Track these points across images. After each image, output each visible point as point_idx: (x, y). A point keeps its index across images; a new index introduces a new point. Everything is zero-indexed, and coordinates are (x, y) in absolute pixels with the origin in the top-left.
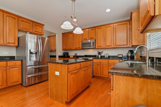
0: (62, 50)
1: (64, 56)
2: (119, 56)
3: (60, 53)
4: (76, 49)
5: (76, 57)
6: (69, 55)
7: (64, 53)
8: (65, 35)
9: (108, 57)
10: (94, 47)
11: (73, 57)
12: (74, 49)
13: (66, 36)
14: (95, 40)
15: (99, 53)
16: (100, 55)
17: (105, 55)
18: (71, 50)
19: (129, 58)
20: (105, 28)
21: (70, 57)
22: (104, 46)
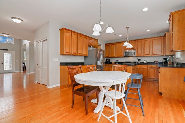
0: (105, 57)
2: (156, 62)
4: (118, 57)
5: (118, 63)
7: (107, 60)
9: (146, 63)
10: (135, 56)
11: (114, 63)
12: (116, 57)
13: (109, 47)
14: (136, 50)
15: (139, 60)
16: (139, 62)
17: (144, 61)
19: (164, 63)
20: (144, 41)
21: (112, 63)
22: (143, 55)
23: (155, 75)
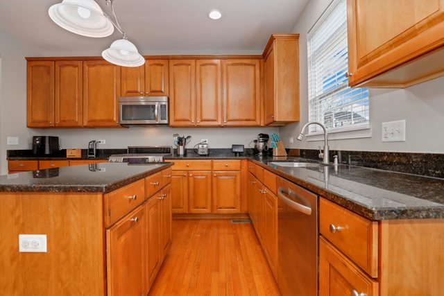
0: (25, 125)
1: (35, 152)
2: (236, 150)
3: (16, 139)
4: (94, 126)
5: (95, 154)
6: (61, 148)
7: (35, 138)
8: (45, 66)
9: (206, 153)
10: (166, 122)
11: (79, 155)
12: (85, 124)
13: (49, 73)
14: (169, 99)
15: (181, 141)
16: (181, 148)
17: (200, 146)
18: (73, 127)
19: (261, 154)
20: (198, 67)
21: (68, 154)
22: (196, 120)
23: (239, 202)
